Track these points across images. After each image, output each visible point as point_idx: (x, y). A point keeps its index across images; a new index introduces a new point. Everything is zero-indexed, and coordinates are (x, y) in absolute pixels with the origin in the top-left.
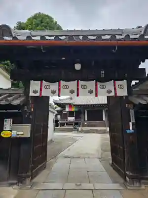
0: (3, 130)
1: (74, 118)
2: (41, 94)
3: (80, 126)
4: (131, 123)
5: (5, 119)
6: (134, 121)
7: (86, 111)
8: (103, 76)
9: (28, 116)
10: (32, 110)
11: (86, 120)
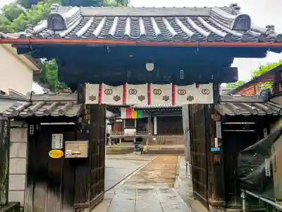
0: (51, 149)
1: (135, 130)
2: (100, 101)
3: (145, 144)
4: (216, 140)
5: (53, 135)
6: (220, 137)
7: (155, 119)
8: (182, 77)
9: (84, 131)
10: (89, 123)
11: (155, 133)
